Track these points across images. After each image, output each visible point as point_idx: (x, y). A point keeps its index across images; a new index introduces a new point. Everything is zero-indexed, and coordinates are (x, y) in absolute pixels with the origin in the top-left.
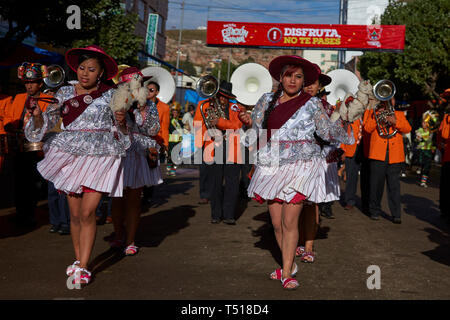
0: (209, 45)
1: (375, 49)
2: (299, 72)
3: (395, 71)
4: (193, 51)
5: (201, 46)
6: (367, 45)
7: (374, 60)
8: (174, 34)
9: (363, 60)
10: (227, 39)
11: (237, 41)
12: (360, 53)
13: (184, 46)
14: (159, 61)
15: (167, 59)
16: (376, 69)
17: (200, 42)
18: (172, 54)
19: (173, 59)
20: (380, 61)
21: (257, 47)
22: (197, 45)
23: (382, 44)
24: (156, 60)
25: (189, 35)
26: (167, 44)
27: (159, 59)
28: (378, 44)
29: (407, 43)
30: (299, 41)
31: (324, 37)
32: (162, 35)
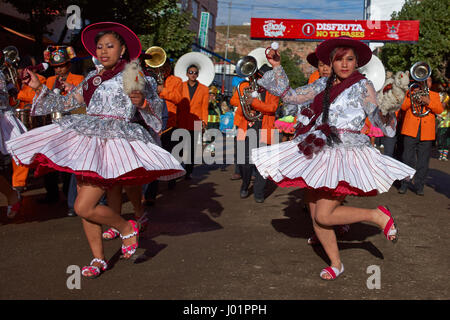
0: (252, 38)
1: (394, 41)
2: (349, 53)
3: (411, 59)
4: (239, 44)
5: (246, 39)
6: (387, 38)
7: (393, 50)
8: (223, 29)
9: (384, 50)
10: (268, 33)
11: (277, 34)
12: (382, 45)
13: (232, 39)
14: (210, 52)
15: (217, 50)
16: (395, 58)
17: (245, 36)
18: (221, 47)
19: (222, 50)
20: (399, 52)
21: (293, 40)
22: (243, 38)
23: (400, 36)
24: (207, 51)
25: (236, 30)
26: (217, 38)
27: (210, 50)
28: (396, 37)
29: (421, 36)
30: (329, 35)
31: (350, 31)
32: (212, 30)
